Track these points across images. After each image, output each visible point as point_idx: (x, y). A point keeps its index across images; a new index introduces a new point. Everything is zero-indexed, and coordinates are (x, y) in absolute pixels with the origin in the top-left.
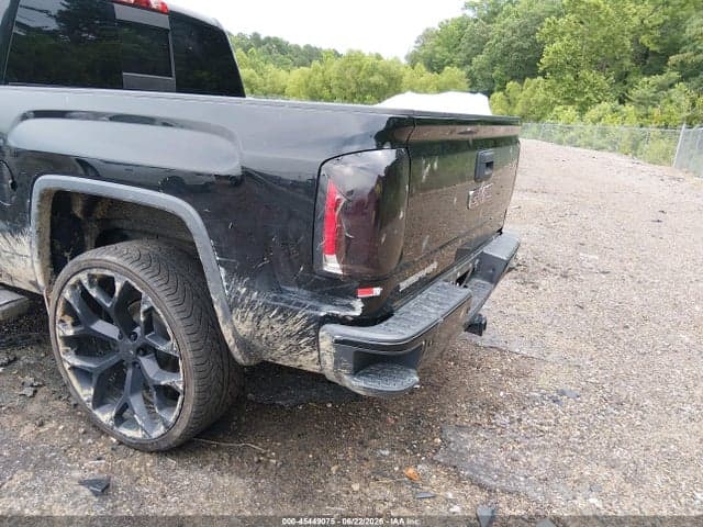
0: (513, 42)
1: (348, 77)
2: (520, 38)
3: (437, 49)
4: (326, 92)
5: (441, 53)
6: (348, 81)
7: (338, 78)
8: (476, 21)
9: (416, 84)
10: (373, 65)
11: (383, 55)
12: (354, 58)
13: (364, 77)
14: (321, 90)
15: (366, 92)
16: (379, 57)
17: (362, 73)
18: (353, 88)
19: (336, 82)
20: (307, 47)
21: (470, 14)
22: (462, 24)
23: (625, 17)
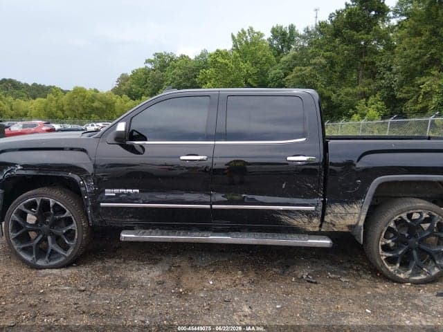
0: (180, 83)
1: (76, 103)
2: (184, 81)
3: (134, 86)
4: (60, 114)
5: (136, 88)
6: (77, 105)
7: (69, 105)
8: (154, 70)
9: (125, 107)
10: (93, 96)
11: (99, 90)
12: (79, 92)
13: (87, 103)
14: (56, 113)
15: (91, 113)
16: (96, 91)
17: (85, 100)
18: (81, 110)
19: (67, 107)
20: (34, 84)
21: (150, 66)
22: (146, 72)
23: (240, 70)
